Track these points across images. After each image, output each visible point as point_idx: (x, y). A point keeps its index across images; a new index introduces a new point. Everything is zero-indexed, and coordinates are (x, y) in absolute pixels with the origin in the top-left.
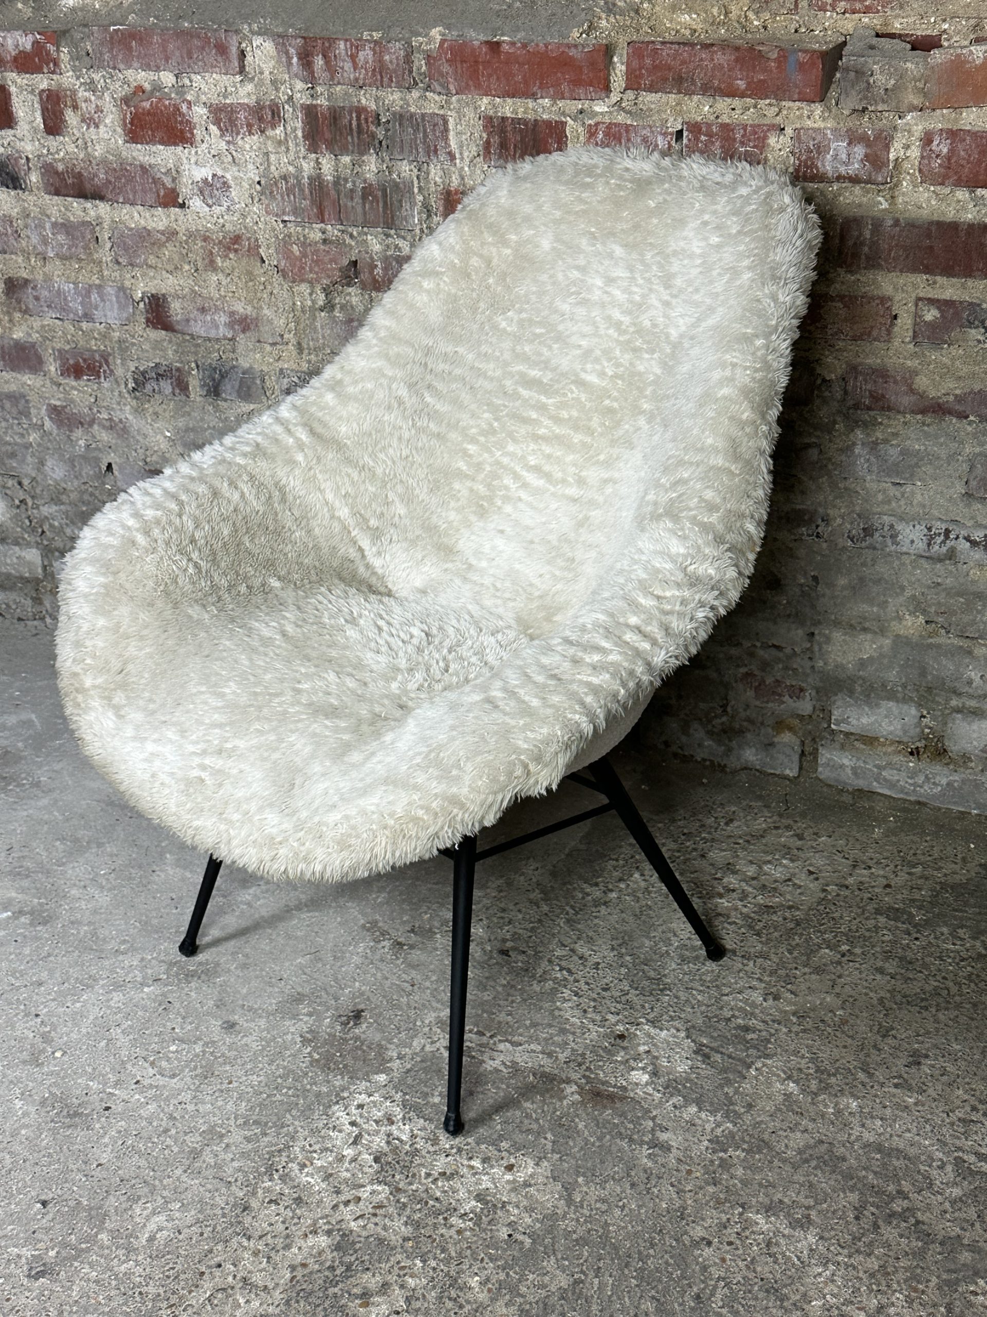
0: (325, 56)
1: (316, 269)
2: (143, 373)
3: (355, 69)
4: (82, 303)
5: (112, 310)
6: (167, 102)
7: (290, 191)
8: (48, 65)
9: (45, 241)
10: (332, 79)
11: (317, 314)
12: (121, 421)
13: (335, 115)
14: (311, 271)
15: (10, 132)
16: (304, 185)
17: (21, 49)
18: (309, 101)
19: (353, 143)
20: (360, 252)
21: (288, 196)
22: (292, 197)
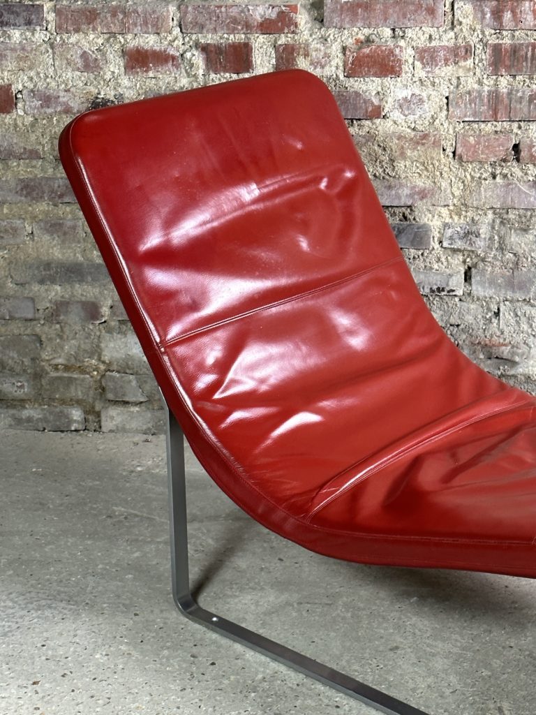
0: (513, 12)
1: (487, 152)
6: (384, 48)
7: (471, 102)
8: (289, 27)
10: (516, 26)
11: (483, 182)
13: (515, 50)
14: (482, 154)
16: (484, 96)
17: (267, 17)
18: (497, 41)
19: (527, 66)
20: (523, 137)
21: (470, 104)
22: (473, 105)
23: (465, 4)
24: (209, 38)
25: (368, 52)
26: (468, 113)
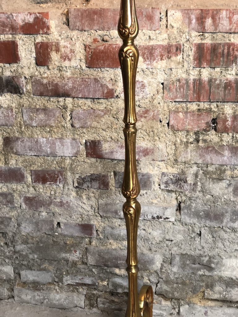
0: (213, 18)
1: (192, 124)
2: (83, 179)
3: (230, 24)
4: (50, 147)
5: (68, 149)
6: (114, 46)
7: (180, 87)
8: (43, 29)
9: (32, 119)
10: (216, 29)
11: (189, 145)
12: (67, 202)
13: (214, 48)
14: (188, 126)
15: (15, 65)
16: (190, 83)
17: (27, 22)
18: (200, 42)
19: (223, 61)
20: (219, 114)
21: (180, 89)
22: (182, 90)
23: (176, 12)
25: (102, 49)
26: (178, 96)
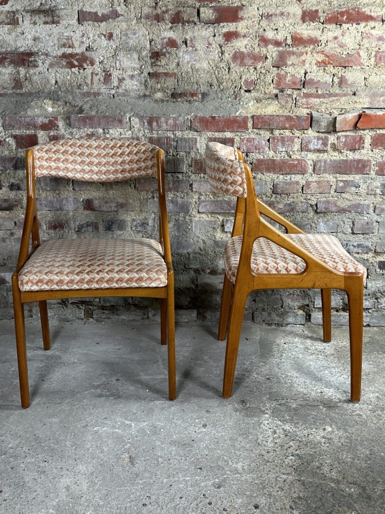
0: (157, 122)
2: (82, 225)
3: (167, 126)
4: (59, 204)
5: (71, 205)
8: (54, 127)
10: (159, 129)
11: (149, 200)
13: (159, 139)
17: (44, 123)
18: (150, 136)
23: (135, 119)
24: (17, 132)
